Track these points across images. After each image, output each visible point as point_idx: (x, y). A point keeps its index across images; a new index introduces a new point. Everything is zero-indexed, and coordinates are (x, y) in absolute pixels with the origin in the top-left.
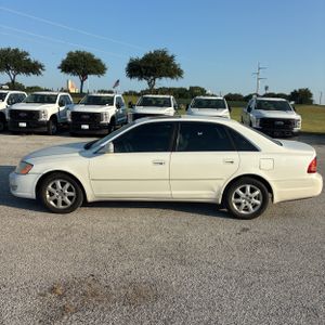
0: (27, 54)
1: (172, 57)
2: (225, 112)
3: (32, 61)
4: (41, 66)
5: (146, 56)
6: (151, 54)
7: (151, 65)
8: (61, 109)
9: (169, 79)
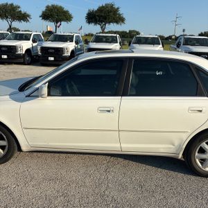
0: (19, 7)
1: (118, 8)
2: (159, 47)
3: (23, 12)
4: (29, 16)
5: (100, 8)
6: (103, 7)
7: (103, 14)
8: (35, 44)
9: (115, 24)
